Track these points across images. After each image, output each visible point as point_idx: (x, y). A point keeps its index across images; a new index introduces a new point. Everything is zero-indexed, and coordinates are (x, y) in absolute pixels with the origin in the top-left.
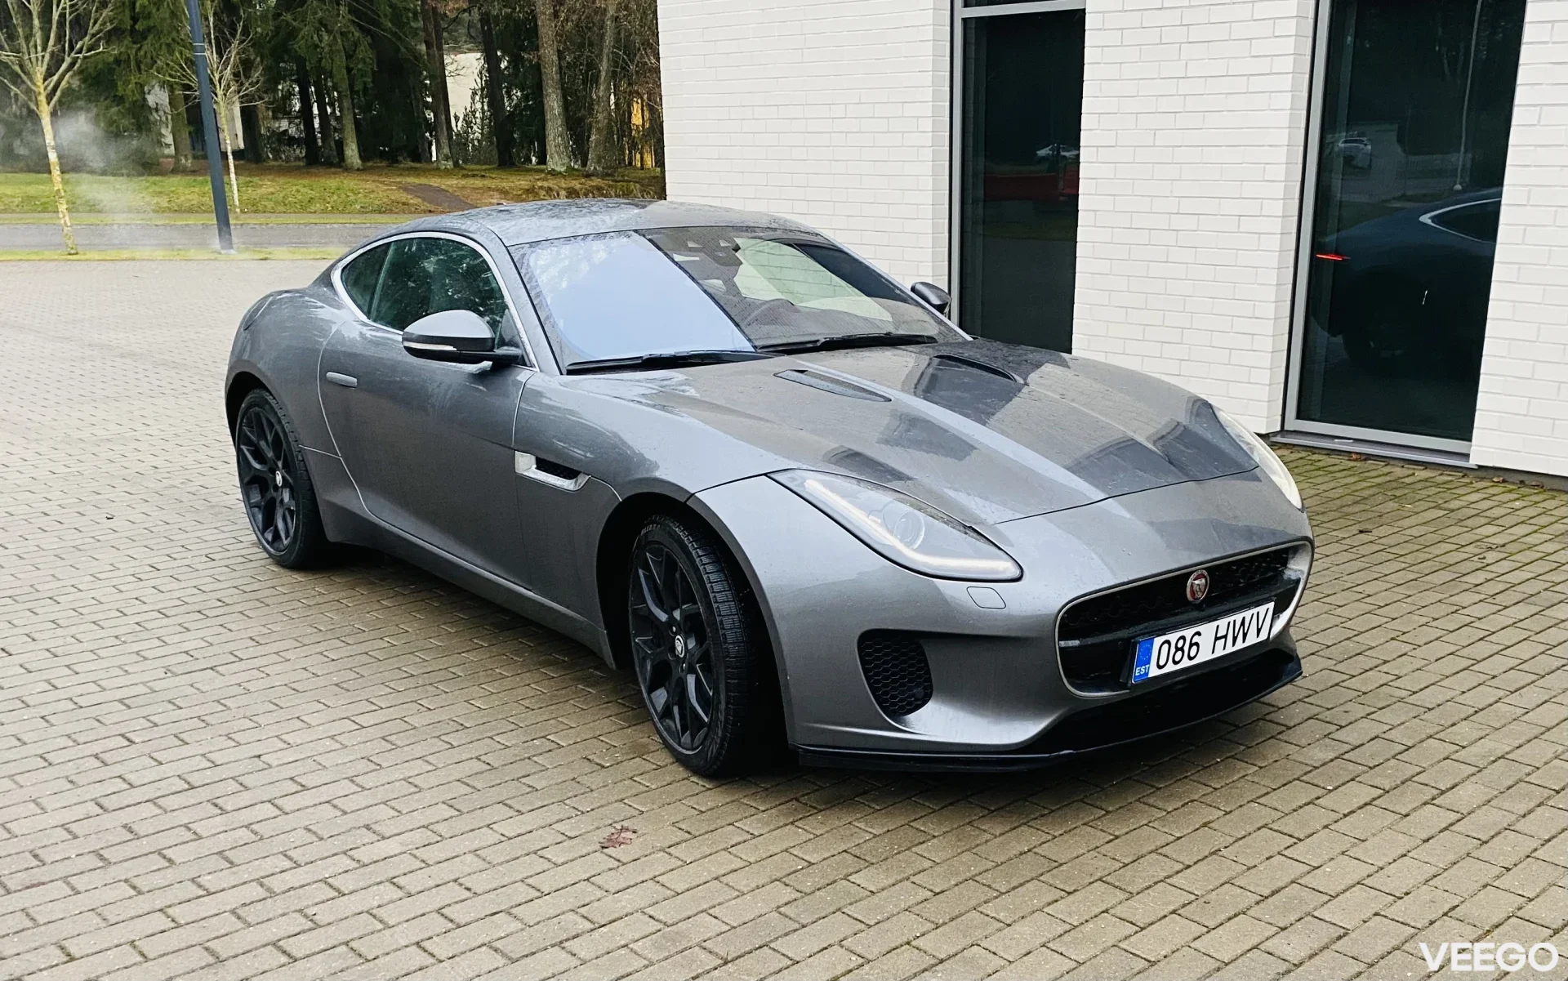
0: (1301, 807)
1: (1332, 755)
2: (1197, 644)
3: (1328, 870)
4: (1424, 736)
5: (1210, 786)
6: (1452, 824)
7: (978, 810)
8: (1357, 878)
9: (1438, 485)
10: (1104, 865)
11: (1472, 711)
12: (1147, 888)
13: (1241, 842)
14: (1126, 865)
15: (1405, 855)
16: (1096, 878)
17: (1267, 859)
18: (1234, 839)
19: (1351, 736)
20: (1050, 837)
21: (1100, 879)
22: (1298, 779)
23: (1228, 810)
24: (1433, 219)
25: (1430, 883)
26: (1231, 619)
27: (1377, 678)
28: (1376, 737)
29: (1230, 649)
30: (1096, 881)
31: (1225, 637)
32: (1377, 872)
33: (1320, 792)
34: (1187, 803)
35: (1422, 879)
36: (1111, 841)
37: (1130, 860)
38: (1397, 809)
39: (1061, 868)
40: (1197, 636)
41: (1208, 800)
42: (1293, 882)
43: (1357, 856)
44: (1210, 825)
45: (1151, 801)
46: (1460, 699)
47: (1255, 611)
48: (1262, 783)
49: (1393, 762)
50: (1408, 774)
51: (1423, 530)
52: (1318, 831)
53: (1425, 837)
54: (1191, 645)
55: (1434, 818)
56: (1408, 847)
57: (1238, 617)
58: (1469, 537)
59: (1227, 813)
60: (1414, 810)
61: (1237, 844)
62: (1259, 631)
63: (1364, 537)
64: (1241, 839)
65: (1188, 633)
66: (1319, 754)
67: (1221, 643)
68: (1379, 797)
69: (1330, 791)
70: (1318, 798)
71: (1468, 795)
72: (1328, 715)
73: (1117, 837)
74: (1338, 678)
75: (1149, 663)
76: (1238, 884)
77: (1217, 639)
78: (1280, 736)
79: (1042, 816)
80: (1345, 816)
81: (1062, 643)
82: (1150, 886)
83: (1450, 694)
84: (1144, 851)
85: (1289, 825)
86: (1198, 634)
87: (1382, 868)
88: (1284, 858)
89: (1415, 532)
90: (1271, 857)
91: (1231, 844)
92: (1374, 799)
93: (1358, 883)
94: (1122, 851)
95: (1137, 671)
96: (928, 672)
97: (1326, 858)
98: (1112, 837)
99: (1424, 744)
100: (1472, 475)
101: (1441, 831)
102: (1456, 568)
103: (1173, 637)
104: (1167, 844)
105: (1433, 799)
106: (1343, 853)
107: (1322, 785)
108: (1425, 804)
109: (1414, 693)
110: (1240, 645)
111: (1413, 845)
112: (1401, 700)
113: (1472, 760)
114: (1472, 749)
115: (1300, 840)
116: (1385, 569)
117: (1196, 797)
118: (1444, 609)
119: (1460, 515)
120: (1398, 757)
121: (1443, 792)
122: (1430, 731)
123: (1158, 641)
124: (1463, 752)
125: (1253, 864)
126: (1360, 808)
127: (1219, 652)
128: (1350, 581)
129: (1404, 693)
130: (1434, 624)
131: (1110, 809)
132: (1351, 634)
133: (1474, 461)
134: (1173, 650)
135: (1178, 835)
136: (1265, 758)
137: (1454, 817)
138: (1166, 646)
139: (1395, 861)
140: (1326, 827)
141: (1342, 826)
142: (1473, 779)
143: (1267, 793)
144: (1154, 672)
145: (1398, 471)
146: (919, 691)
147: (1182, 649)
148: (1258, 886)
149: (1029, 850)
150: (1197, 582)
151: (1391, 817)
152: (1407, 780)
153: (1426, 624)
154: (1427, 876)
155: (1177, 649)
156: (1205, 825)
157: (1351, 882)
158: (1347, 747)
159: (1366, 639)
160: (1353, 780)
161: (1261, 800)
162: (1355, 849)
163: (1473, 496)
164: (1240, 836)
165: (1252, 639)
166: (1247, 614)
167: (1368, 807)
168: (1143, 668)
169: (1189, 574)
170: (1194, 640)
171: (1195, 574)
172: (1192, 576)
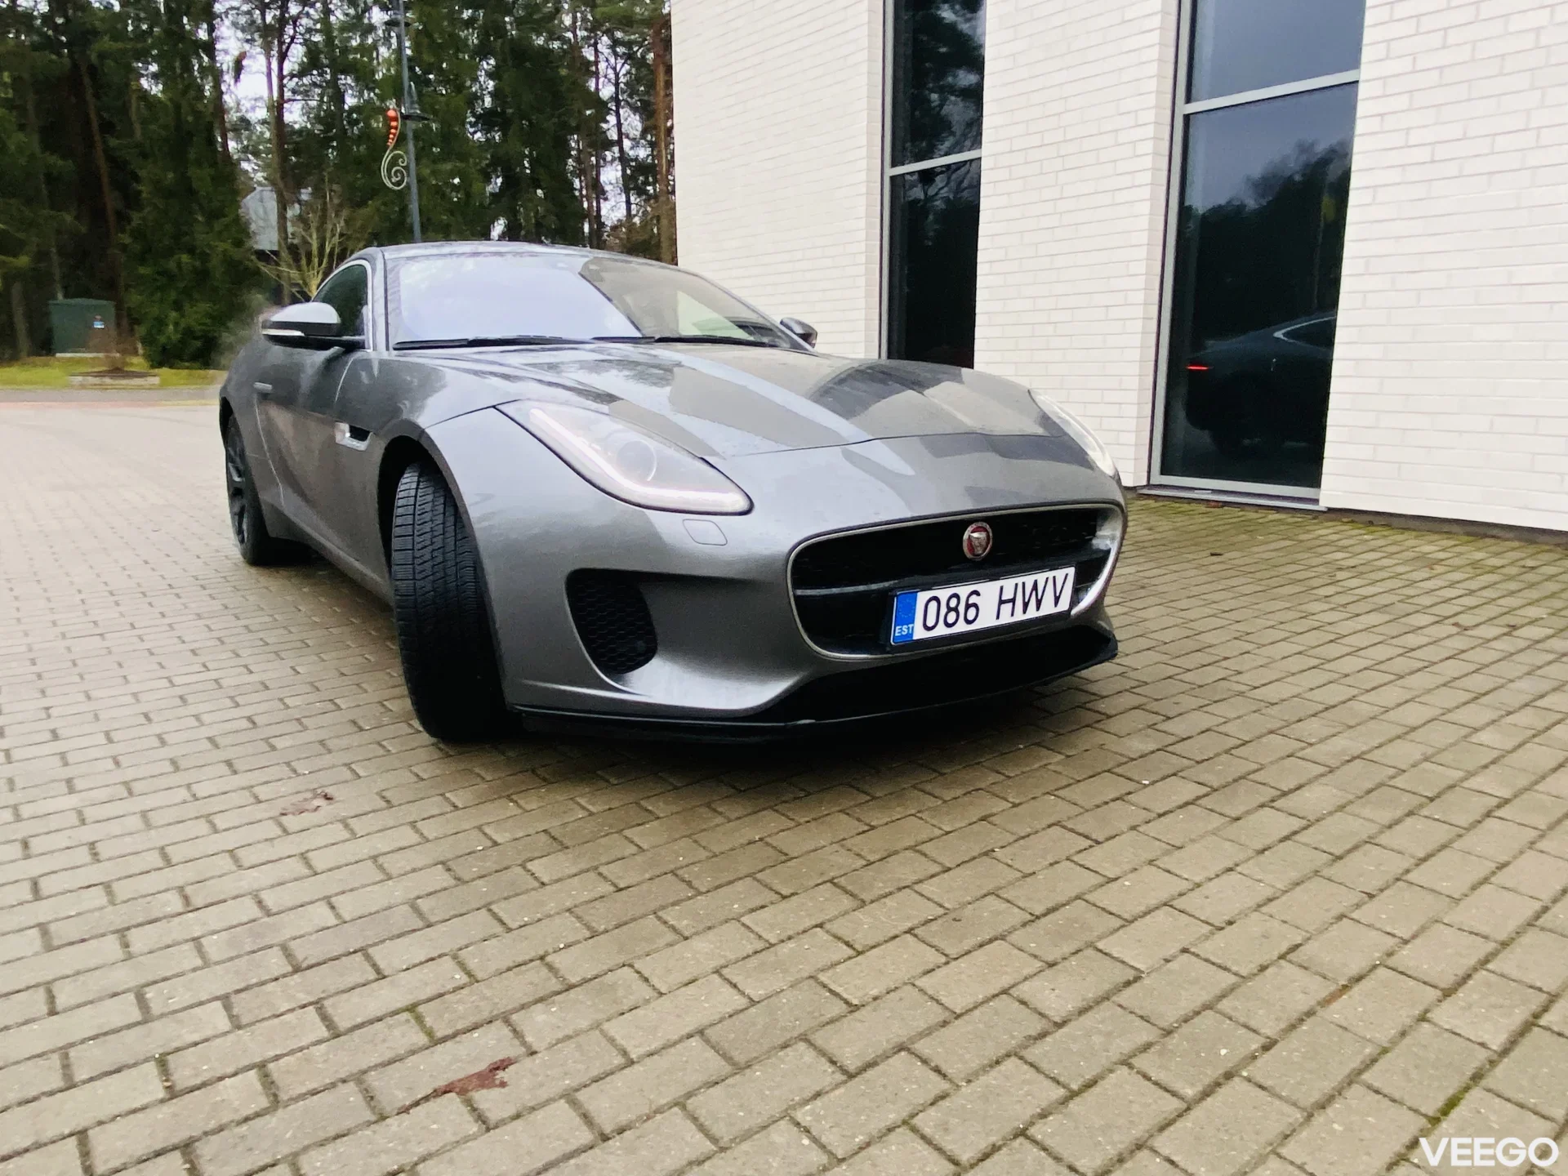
0: (1106, 803)
1: (1152, 747)
2: (975, 605)
3: (1127, 883)
4: (1265, 731)
5: (1003, 774)
6: (1295, 833)
7: (724, 788)
8: (1164, 896)
9: (1288, 524)
10: (843, 860)
11: (1321, 707)
12: (886, 896)
13: (1022, 842)
14: (870, 863)
15: (1231, 870)
16: (826, 878)
17: (1051, 865)
18: (1015, 837)
19: (1177, 727)
20: (792, 824)
21: (831, 881)
22: (1109, 771)
23: (1017, 801)
24: (1284, 334)
25: (1264, 909)
26: (1019, 580)
27: (1216, 673)
28: (1207, 730)
29: (1019, 616)
30: (825, 882)
31: (1013, 601)
32: (1192, 890)
33: (1131, 786)
34: (970, 793)
35: (1251, 903)
36: (864, 832)
37: (878, 857)
38: (1227, 811)
39: (789, 864)
40: (974, 596)
41: (996, 789)
42: (1078, 897)
43: (1168, 867)
44: (991, 819)
45: (928, 787)
46: (1309, 695)
47: (1051, 574)
48: (1065, 773)
49: (1225, 757)
50: (1242, 770)
51: (1274, 554)
52: (1123, 833)
53: (1260, 847)
54: (968, 606)
55: (1274, 823)
56: (1237, 860)
57: (1029, 580)
58: (1320, 560)
59: (1015, 805)
60: (1248, 813)
61: (1016, 845)
62: (1057, 599)
63: (1214, 559)
64: (1023, 838)
65: (963, 591)
66: (1137, 745)
67: (1007, 608)
68: (1205, 796)
69: (1145, 786)
70: (1130, 793)
71: (1316, 798)
72: (1155, 706)
73: (873, 828)
74: (1172, 671)
75: (913, 622)
76: (1005, 896)
77: (1001, 602)
78: (1097, 725)
79: (795, 798)
80: (1160, 816)
81: (799, 592)
82: (891, 893)
83: (1296, 690)
84: (899, 846)
85: (1086, 824)
86: (976, 593)
87: (1198, 885)
88: (1073, 865)
89: (1265, 556)
90: (1057, 863)
91: (1010, 844)
92: (1199, 798)
93: (1165, 904)
94: (872, 845)
95: (898, 631)
96: (650, 624)
97: (1127, 867)
98: (866, 828)
99: (1264, 740)
100: (1322, 517)
101: (1281, 841)
102: (1307, 583)
103: (943, 594)
104: (931, 840)
105: (1273, 801)
106: (1151, 862)
107: (1137, 778)
108: (1262, 806)
109: (1255, 688)
110: (1032, 613)
111: (1241, 856)
112: (1241, 694)
113: (1321, 759)
114: (1322, 747)
115: (1098, 843)
116: (1234, 582)
117: (983, 785)
118: (1291, 615)
119: (1309, 544)
120: (1233, 752)
121: (1284, 794)
122: (1270, 726)
123: (923, 597)
124: (1309, 750)
125: (1031, 871)
126: (1180, 807)
127: (1006, 618)
128: (1195, 591)
129: (1243, 688)
130: (1281, 626)
131: (878, 795)
132: (1191, 633)
133: (1324, 504)
134: (944, 610)
135: (948, 829)
136: (1075, 747)
137: (1296, 824)
138: (934, 604)
139: (1217, 876)
140: (1134, 828)
141: (1153, 829)
142: (1324, 780)
143: (1069, 785)
144: (919, 634)
145: (1252, 515)
146: (641, 645)
147: (956, 610)
148: (1030, 899)
149: (761, 839)
150: (975, 535)
151: (1217, 821)
152: (1241, 778)
153: (1272, 627)
154: (1260, 899)
155: (950, 609)
156: (983, 819)
157: (1153, 902)
158: (1171, 739)
159: (1208, 638)
160: (1174, 775)
161: (1061, 793)
162: (1166, 859)
163: (1327, 531)
164: (1023, 834)
165: (1048, 608)
166: (1041, 577)
167: (1190, 807)
168: (905, 628)
169: (965, 524)
170: (972, 600)
171: (974, 526)
172: (970, 529)
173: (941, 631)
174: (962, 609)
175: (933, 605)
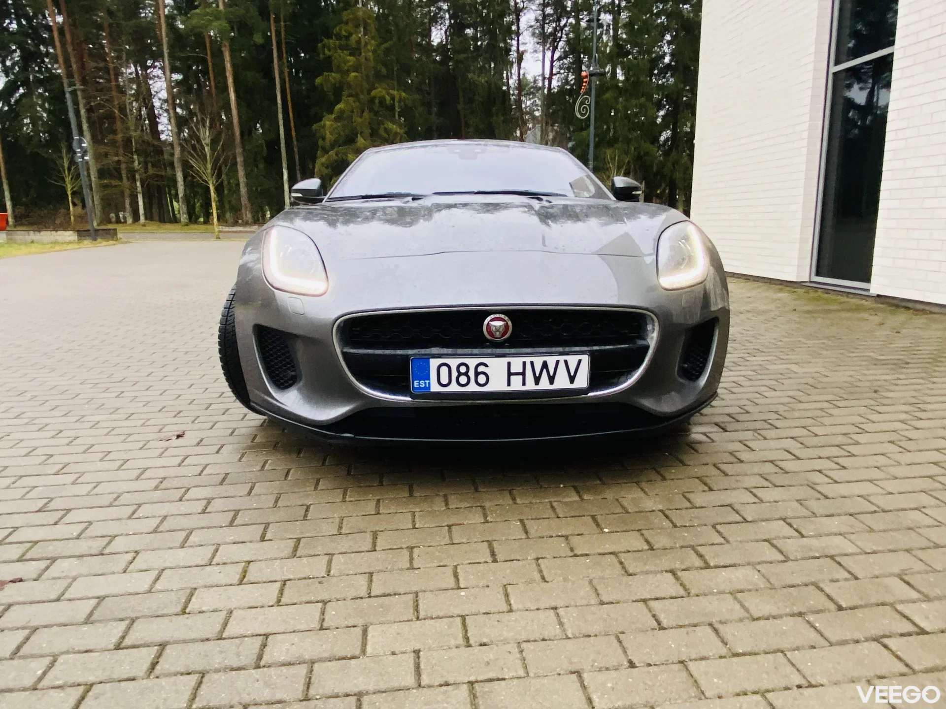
2: (485, 374)
3: (463, 593)
13: (446, 546)
22: (592, 516)
26: (527, 359)
29: (532, 386)
31: (523, 374)
34: (472, 507)
40: (482, 367)
45: (453, 497)
47: (561, 358)
52: (524, 560)
54: (477, 374)
57: (537, 360)
59: (485, 522)
60: (647, 572)
62: (572, 379)
64: (452, 544)
65: (472, 362)
66: (647, 504)
67: (517, 379)
69: (602, 532)
75: (428, 379)
77: (511, 374)
80: (574, 556)
85: (508, 547)
86: (484, 364)
91: (437, 545)
92: (627, 552)
95: (416, 384)
98: (373, 513)
103: (454, 362)
104: (396, 530)
110: (546, 386)
123: (435, 362)
127: (518, 387)
134: (455, 374)
138: (445, 368)
141: (550, 563)
144: (435, 388)
147: (466, 375)
150: (493, 323)
155: (460, 374)
156: (449, 526)
160: (639, 530)
161: (530, 522)
164: (456, 542)
165: (563, 384)
166: (551, 359)
168: (422, 383)
169: (487, 313)
170: (481, 369)
171: (493, 316)
172: (489, 318)
173: (454, 388)
174: (472, 374)
175: (444, 370)
